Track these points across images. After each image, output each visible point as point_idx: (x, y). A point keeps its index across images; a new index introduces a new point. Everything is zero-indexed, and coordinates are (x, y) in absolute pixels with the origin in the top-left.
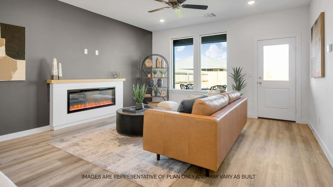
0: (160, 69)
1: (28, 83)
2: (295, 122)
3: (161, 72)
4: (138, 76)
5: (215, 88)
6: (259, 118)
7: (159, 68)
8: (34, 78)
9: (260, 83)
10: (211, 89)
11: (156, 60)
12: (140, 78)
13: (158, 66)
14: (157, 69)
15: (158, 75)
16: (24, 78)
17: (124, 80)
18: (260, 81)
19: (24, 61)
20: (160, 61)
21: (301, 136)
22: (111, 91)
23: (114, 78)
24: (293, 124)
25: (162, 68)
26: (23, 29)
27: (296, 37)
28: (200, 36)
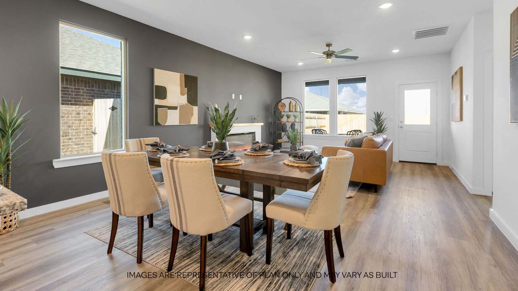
0: (294, 113)
1: (199, 126)
2: (436, 164)
3: (295, 116)
4: (270, 120)
5: (351, 133)
6: (400, 161)
7: (292, 112)
8: (202, 123)
9: (401, 127)
10: (347, 134)
11: (290, 104)
12: (272, 123)
13: (291, 110)
14: (289, 113)
15: (292, 119)
16: (197, 123)
17: (262, 124)
18: (401, 125)
19: (197, 107)
20: (294, 105)
21: (443, 174)
22: (251, 135)
23: (253, 123)
24: (434, 166)
25: (296, 111)
26: (196, 78)
27: (437, 82)
28: (337, 78)
